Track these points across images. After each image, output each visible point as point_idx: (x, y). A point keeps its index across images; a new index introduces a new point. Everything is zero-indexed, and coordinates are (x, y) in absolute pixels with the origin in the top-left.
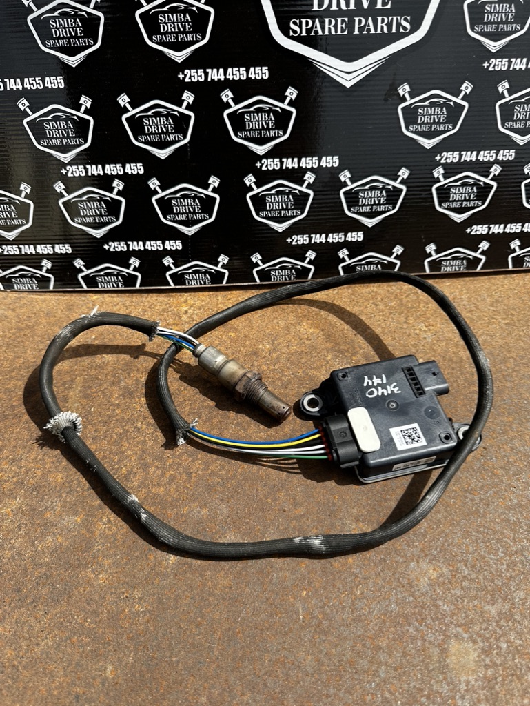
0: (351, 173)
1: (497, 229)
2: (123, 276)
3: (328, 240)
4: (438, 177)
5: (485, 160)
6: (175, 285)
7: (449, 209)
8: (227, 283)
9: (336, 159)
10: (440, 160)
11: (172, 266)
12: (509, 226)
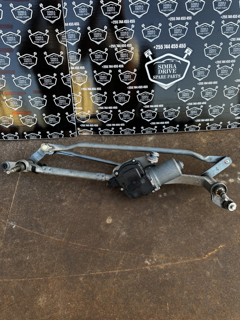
0: (166, 108)
1: (203, 120)
2: (110, 132)
3: (160, 123)
4: (187, 109)
5: (199, 104)
6: (122, 134)
7: (190, 116)
8: (135, 134)
9: (163, 105)
10: (188, 104)
11: (122, 129)
12: (206, 119)
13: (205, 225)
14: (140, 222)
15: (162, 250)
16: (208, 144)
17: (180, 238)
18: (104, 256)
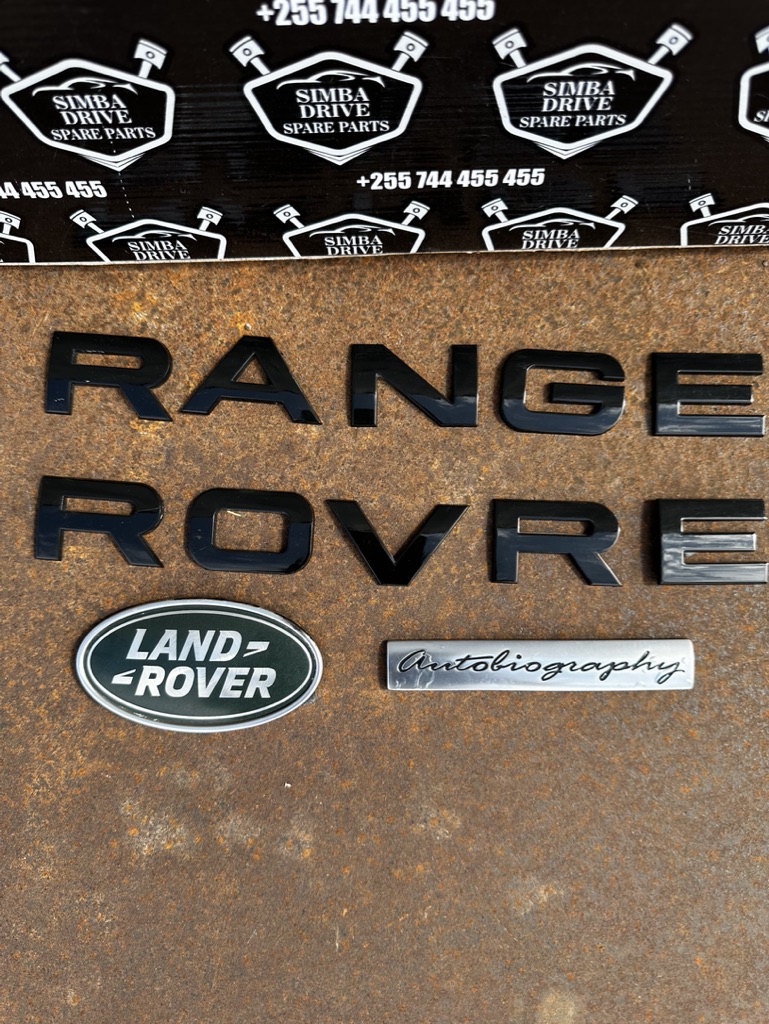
3: (459, 182)
8: (227, 255)
11: (94, 227)
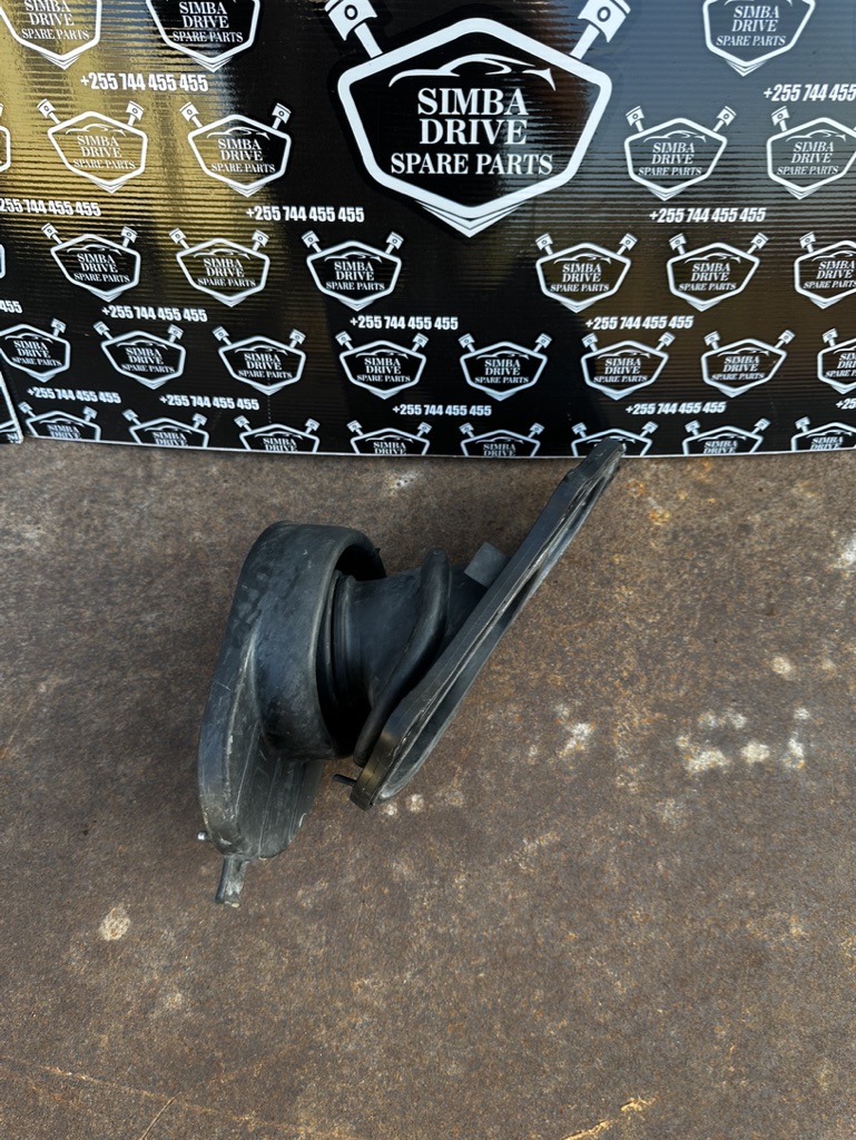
0: (474, 337)
1: (667, 408)
2: (185, 434)
3: (447, 412)
4: (589, 347)
5: (653, 327)
6: (252, 448)
7: (603, 384)
9: (454, 320)
10: (592, 326)
11: (247, 427)
12: (684, 405)
13: (579, 984)
14: (264, 944)
15: (343, 1100)
16: (675, 537)
17: (444, 1046)
18: (61, 1110)
